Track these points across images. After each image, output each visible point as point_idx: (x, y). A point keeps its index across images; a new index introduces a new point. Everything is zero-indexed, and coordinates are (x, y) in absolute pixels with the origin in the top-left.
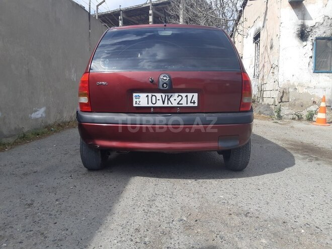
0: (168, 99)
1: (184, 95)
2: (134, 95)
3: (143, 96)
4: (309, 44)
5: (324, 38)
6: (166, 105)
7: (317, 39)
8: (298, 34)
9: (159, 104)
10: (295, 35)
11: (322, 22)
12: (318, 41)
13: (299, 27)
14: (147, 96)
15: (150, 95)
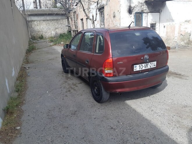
0: (147, 66)
1: (152, 63)
2: (134, 66)
3: (138, 66)
4: (132, 16)
5: (138, 13)
6: (146, 68)
7: (136, 13)
8: (128, 11)
9: (144, 68)
10: (127, 11)
11: (137, 5)
12: (136, 14)
13: (128, 7)
14: (139, 66)
15: (140, 65)
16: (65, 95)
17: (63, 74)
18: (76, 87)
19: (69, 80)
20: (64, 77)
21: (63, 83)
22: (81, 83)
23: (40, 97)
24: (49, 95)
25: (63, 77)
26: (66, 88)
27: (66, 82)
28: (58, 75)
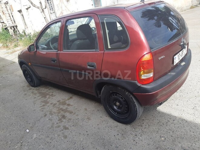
0: (183, 53)
6: (182, 57)
14: (178, 56)
15: (179, 54)
16: (62, 128)
17: (31, 91)
18: (69, 107)
19: (49, 98)
20: (38, 95)
21: (44, 106)
22: (71, 98)
23: (19, 145)
24: (35, 136)
25: (35, 94)
26: (55, 113)
27: (46, 102)
28: (26, 94)
